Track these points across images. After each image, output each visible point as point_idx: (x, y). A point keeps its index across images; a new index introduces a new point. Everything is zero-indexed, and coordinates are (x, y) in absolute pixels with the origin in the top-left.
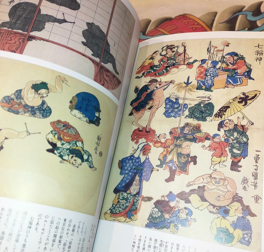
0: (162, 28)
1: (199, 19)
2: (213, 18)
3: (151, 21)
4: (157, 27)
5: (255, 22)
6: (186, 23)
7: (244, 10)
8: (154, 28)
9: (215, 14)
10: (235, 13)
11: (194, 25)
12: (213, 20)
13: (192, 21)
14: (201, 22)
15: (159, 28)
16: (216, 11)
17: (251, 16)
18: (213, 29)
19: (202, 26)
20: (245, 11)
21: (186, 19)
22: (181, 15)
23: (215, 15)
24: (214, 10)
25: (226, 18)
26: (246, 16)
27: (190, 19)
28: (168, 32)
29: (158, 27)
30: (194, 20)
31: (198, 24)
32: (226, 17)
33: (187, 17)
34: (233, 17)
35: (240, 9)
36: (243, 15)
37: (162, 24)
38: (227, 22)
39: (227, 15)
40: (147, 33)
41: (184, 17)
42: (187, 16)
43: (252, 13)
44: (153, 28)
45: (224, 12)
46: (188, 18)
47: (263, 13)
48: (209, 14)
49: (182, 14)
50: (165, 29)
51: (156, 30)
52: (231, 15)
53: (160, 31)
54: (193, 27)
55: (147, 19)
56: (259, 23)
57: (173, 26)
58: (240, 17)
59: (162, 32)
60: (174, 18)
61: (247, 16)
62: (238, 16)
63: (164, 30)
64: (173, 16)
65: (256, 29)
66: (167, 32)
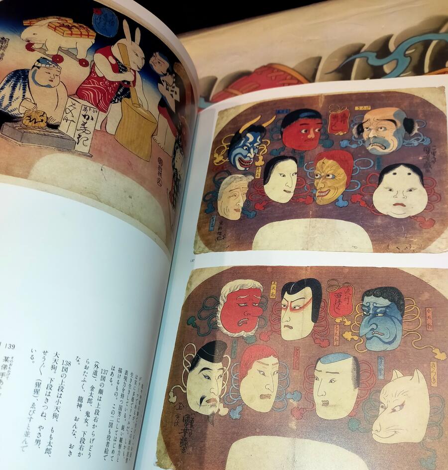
0: (235, 89)
1: (293, 69)
2: (315, 67)
3: (216, 79)
4: (227, 87)
5: (381, 67)
6: (273, 78)
7: (363, 50)
8: (223, 90)
9: (319, 59)
10: (349, 57)
11: (286, 79)
12: (316, 70)
13: (282, 73)
14: (297, 74)
15: (232, 88)
16: (320, 56)
17: (375, 58)
19: (299, 81)
20: (365, 51)
21: (273, 72)
22: (264, 67)
23: (318, 61)
24: (316, 54)
25: (335, 66)
26: (366, 59)
27: (279, 70)
29: (229, 87)
30: (285, 72)
31: (293, 77)
32: (337, 63)
33: (274, 69)
34: (347, 63)
35: (357, 49)
36: (362, 59)
37: (235, 83)
38: (338, 70)
39: (336, 60)
40: (213, 97)
41: (269, 68)
42: (274, 66)
43: (375, 54)
44: (221, 89)
45: (332, 56)
46: (275, 70)
47: (393, 52)
48: (308, 61)
49: (265, 64)
50: (240, 90)
51: (226, 92)
52: (344, 59)
53: (232, 93)
54: (284, 84)
55: (209, 77)
56: (387, 69)
57: (252, 84)
58: (357, 61)
60: (255, 71)
61: (368, 59)
62: (354, 61)
65: (386, 77)
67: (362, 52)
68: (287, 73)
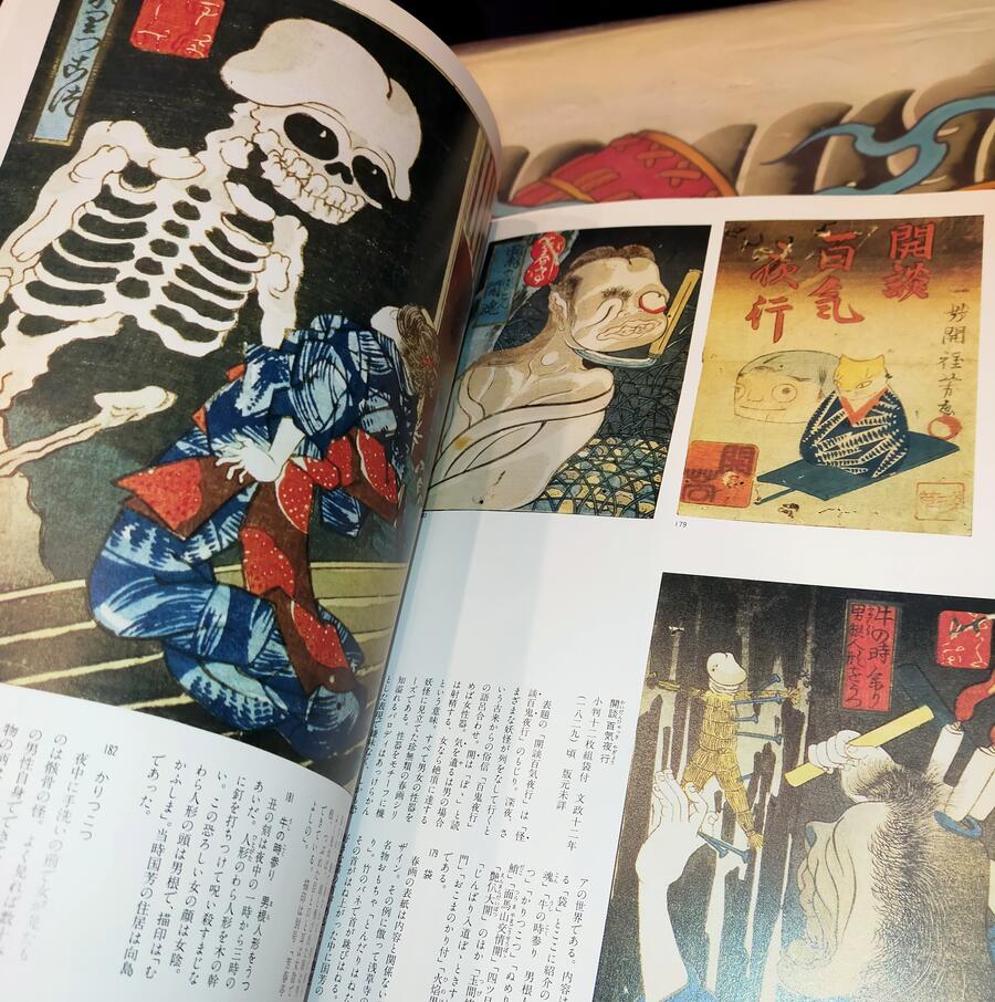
0: (565, 180)
1: (693, 148)
2: (740, 147)
3: (525, 155)
4: (548, 174)
5: (883, 160)
6: (649, 163)
7: (846, 119)
8: (540, 180)
9: (750, 131)
10: (815, 130)
11: (675, 168)
12: (742, 154)
13: (669, 154)
14: (701, 158)
15: (558, 177)
16: (753, 122)
17: (871, 140)
18: (740, 185)
19: (703, 174)
20: (852, 122)
21: (649, 149)
22: (632, 136)
23: (747, 134)
24: (744, 120)
26: (852, 138)
27: (662, 147)
28: (588, 193)
29: (554, 174)
30: (674, 152)
31: (691, 166)
32: (786, 146)
33: (653, 142)
34: (810, 144)
35: (834, 115)
36: (844, 138)
37: (567, 166)
38: (789, 159)
39: (788, 135)
40: (515, 195)
41: (642, 141)
42: (653, 137)
43: (872, 130)
44: (535, 176)
45: (780, 125)
46: (655, 147)
47: (911, 130)
48: (726, 131)
49: (635, 129)
50: (577, 183)
51: (547, 184)
52: (804, 134)
53: (558, 189)
54: (671, 178)
55: (514, 147)
56: (894, 166)
57: (603, 171)
58: (833, 142)
59: (567, 193)
60: (610, 145)
61: (855, 139)
62: (824, 141)
63: (572, 183)
64: (605, 138)
65: (884, 186)
66: (582, 192)
67: (845, 124)
68: (679, 154)
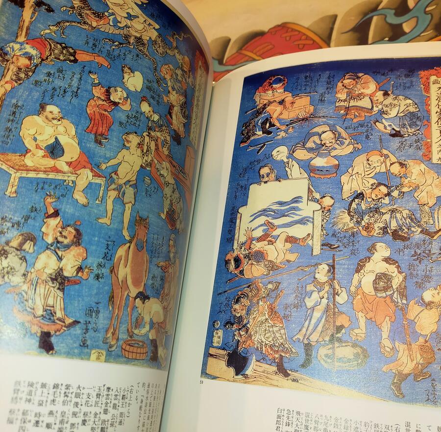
0: (248, 51)
1: (308, 29)
2: (331, 26)
3: (230, 40)
4: (241, 49)
5: (400, 25)
6: (288, 38)
7: (380, 7)
8: (237, 52)
9: (335, 17)
10: (366, 14)
11: (300, 40)
12: (332, 29)
13: (297, 33)
14: (313, 34)
15: (245, 50)
16: (335, 13)
17: (394, 16)
18: (332, 44)
19: (314, 41)
20: (382, 9)
21: (287, 32)
22: (279, 26)
23: (333, 20)
24: (331, 13)
25: (352, 25)
26: (383, 16)
27: (293, 30)
28: (260, 56)
29: (243, 49)
30: (299, 32)
31: (308, 38)
32: (353, 22)
33: (289, 28)
34: (363, 21)
35: (374, 6)
36: (380, 16)
37: (249, 44)
38: (355, 29)
39: (353, 18)
40: (226, 61)
41: (283, 28)
42: (288, 26)
43: (393, 11)
44: (234, 51)
45: (348, 14)
46: (290, 30)
47: (412, 9)
48: (323, 19)
49: (279, 23)
50: (254, 51)
51: (241, 54)
52: (361, 17)
53: (246, 56)
54: (299, 45)
55: (223, 37)
56: (406, 28)
57: (267, 44)
58: (375, 19)
59: (250, 57)
60: (268, 31)
61: (386, 16)
62: (371, 19)
63: (252, 52)
64: (266, 28)
65: (402, 38)
66: (258, 56)
67: (379, 10)
68: (302, 33)
